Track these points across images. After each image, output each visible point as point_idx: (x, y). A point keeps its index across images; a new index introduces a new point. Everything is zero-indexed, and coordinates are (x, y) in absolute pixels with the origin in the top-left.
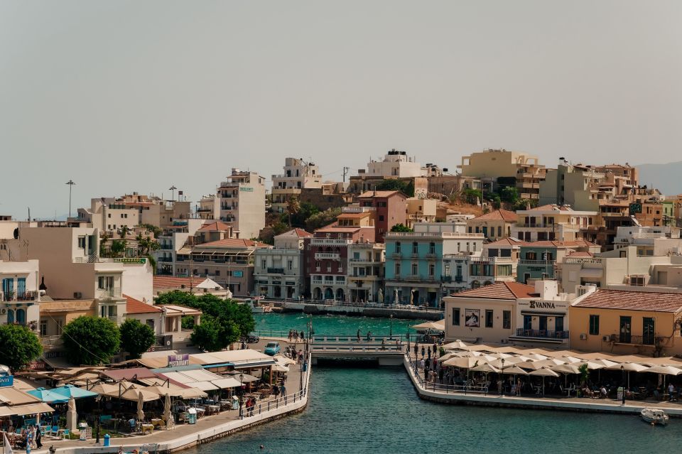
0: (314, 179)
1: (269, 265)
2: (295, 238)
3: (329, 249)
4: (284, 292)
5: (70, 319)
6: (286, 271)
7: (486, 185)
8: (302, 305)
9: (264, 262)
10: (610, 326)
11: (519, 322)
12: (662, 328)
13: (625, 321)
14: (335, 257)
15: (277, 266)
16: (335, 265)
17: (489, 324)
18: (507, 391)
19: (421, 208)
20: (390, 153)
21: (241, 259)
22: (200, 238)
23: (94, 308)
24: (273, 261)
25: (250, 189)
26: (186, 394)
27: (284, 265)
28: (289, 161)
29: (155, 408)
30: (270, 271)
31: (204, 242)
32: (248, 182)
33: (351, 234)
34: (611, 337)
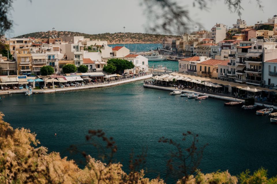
0: (243, 25)
1: (214, 51)
6: (217, 52)
9: (213, 50)
10: (203, 69)
15: (215, 51)
17: (185, 67)
19: (268, 33)
20: (274, 16)
24: (215, 49)
25: (220, 29)
27: (217, 51)
30: (214, 52)
31: (202, 44)
32: (220, 27)
33: (233, 42)
34: (203, 72)
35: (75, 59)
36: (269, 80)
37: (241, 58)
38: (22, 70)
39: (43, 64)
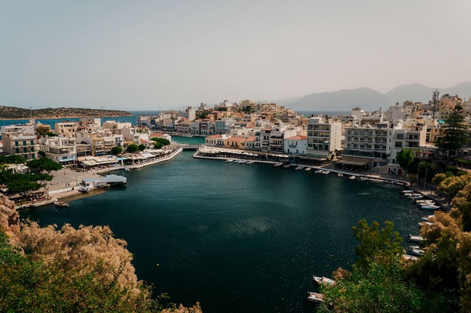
0: (206, 108)
2: (199, 121)
3: (204, 124)
4: (196, 132)
5: (129, 144)
6: (196, 128)
7: (244, 108)
8: (198, 135)
9: (192, 126)
10: (231, 144)
11: (217, 142)
12: (238, 144)
13: (233, 143)
14: (205, 125)
16: (206, 127)
17: (212, 143)
18: (211, 156)
19: (227, 114)
21: (188, 126)
22: (180, 121)
23: (134, 142)
24: (194, 126)
26: (143, 158)
28: (202, 104)
29: (136, 161)
30: (193, 128)
32: (192, 109)
33: (209, 121)
34: (231, 146)
35: (135, 140)
36: (289, 150)
37: (265, 137)
38: (97, 151)
39: (112, 145)
